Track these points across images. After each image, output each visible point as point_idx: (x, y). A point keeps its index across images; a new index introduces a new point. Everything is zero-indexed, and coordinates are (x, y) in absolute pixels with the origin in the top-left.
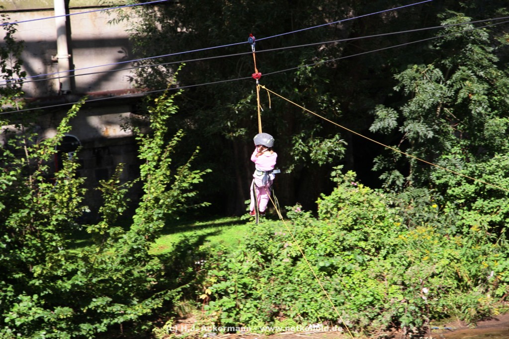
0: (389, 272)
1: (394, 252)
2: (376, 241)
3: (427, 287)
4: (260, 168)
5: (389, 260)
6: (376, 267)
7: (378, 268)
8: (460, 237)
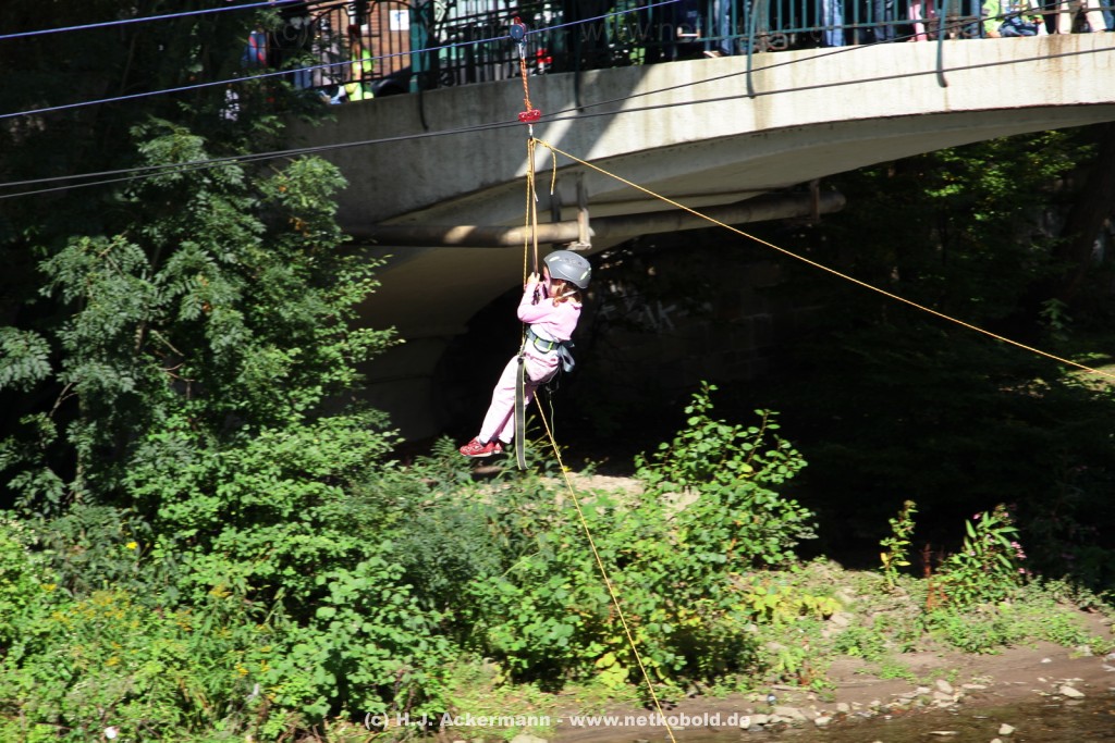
0: (30, 696)
1: (42, 648)
3: (115, 725)
5: (30, 669)
7: (5, 687)
8: (187, 612)
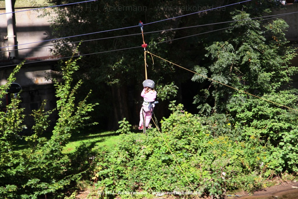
0: (203, 163)
1: (206, 151)
2: (195, 145)
3: (225, 172)
4: (147, 100)
5: (203, 156)
6: (195, 160)
7: (196, 161)
8: (244, 142)
